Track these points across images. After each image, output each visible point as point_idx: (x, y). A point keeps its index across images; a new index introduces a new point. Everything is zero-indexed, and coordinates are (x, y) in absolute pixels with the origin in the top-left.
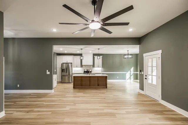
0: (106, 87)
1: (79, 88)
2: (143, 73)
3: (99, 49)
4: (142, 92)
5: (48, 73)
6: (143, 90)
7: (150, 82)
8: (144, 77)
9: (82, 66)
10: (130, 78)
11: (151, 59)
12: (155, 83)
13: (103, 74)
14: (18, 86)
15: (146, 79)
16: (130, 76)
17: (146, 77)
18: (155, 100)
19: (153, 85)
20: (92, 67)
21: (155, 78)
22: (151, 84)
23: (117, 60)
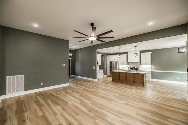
0: (142, 85)
1: (116, 82)
5: (94, 68)
9: (128, 63)
14: (82, 74)
20: (139, 64)
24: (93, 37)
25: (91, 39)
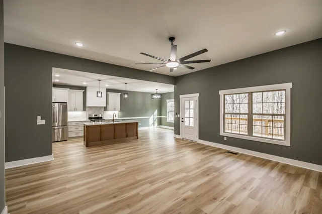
2: (179, 116)
3: (126, 83)
4: (178, 137)
6: (179, 134)
7: (187, 124)
8: (181, 120)
9: (85, 108)
10: (154, 123)
11: (188, 102)
12: (192, 125)
13: (122, 120)
15: (183, 121)
16: (154, 121)
17: (183, 120)
18: (193, 142)
19: (191, 127)
20: (103, 109)
21: (192, 120)
22: (189, 127)
23: (139, 100)
24: (173, 61)
25: (170, 65)
